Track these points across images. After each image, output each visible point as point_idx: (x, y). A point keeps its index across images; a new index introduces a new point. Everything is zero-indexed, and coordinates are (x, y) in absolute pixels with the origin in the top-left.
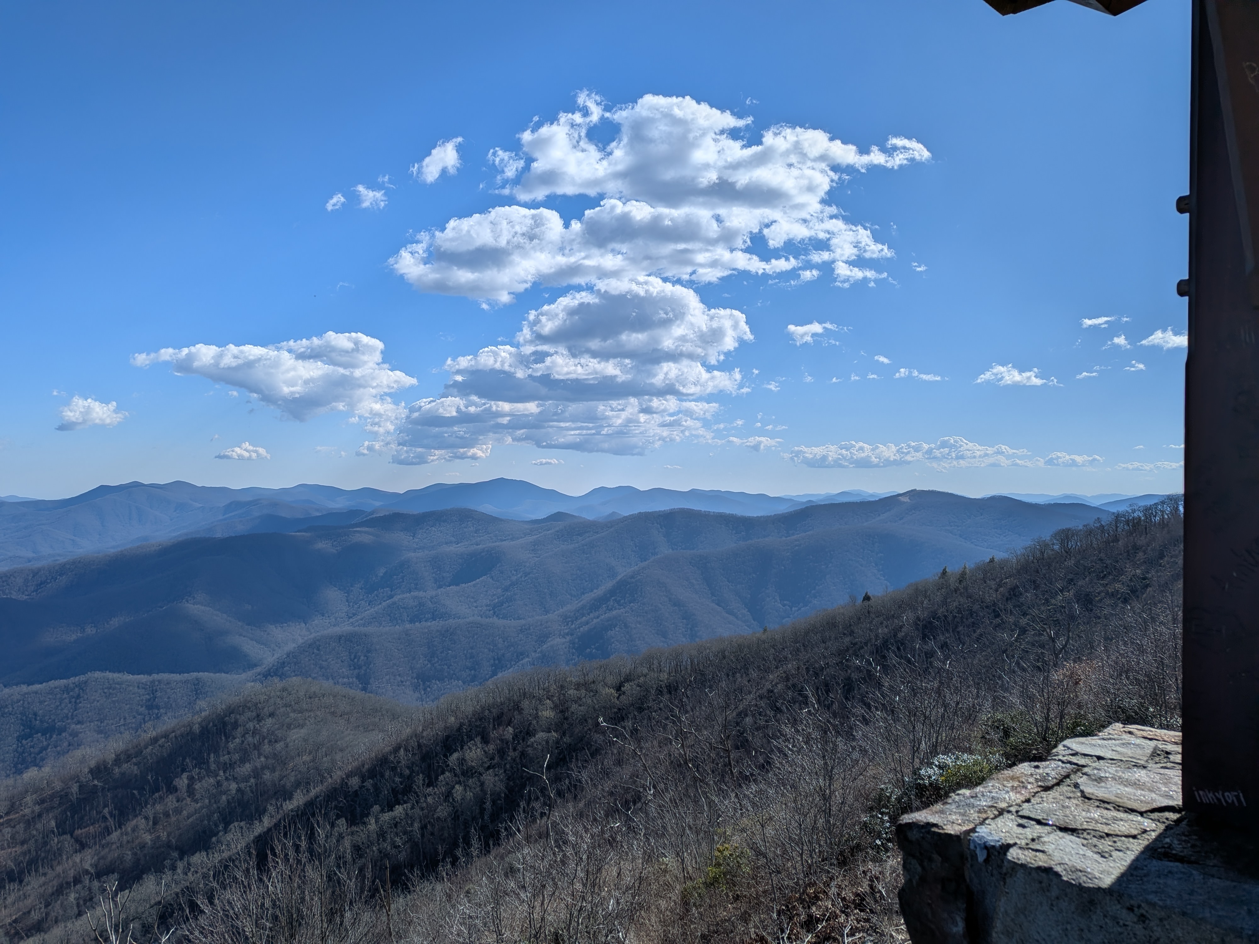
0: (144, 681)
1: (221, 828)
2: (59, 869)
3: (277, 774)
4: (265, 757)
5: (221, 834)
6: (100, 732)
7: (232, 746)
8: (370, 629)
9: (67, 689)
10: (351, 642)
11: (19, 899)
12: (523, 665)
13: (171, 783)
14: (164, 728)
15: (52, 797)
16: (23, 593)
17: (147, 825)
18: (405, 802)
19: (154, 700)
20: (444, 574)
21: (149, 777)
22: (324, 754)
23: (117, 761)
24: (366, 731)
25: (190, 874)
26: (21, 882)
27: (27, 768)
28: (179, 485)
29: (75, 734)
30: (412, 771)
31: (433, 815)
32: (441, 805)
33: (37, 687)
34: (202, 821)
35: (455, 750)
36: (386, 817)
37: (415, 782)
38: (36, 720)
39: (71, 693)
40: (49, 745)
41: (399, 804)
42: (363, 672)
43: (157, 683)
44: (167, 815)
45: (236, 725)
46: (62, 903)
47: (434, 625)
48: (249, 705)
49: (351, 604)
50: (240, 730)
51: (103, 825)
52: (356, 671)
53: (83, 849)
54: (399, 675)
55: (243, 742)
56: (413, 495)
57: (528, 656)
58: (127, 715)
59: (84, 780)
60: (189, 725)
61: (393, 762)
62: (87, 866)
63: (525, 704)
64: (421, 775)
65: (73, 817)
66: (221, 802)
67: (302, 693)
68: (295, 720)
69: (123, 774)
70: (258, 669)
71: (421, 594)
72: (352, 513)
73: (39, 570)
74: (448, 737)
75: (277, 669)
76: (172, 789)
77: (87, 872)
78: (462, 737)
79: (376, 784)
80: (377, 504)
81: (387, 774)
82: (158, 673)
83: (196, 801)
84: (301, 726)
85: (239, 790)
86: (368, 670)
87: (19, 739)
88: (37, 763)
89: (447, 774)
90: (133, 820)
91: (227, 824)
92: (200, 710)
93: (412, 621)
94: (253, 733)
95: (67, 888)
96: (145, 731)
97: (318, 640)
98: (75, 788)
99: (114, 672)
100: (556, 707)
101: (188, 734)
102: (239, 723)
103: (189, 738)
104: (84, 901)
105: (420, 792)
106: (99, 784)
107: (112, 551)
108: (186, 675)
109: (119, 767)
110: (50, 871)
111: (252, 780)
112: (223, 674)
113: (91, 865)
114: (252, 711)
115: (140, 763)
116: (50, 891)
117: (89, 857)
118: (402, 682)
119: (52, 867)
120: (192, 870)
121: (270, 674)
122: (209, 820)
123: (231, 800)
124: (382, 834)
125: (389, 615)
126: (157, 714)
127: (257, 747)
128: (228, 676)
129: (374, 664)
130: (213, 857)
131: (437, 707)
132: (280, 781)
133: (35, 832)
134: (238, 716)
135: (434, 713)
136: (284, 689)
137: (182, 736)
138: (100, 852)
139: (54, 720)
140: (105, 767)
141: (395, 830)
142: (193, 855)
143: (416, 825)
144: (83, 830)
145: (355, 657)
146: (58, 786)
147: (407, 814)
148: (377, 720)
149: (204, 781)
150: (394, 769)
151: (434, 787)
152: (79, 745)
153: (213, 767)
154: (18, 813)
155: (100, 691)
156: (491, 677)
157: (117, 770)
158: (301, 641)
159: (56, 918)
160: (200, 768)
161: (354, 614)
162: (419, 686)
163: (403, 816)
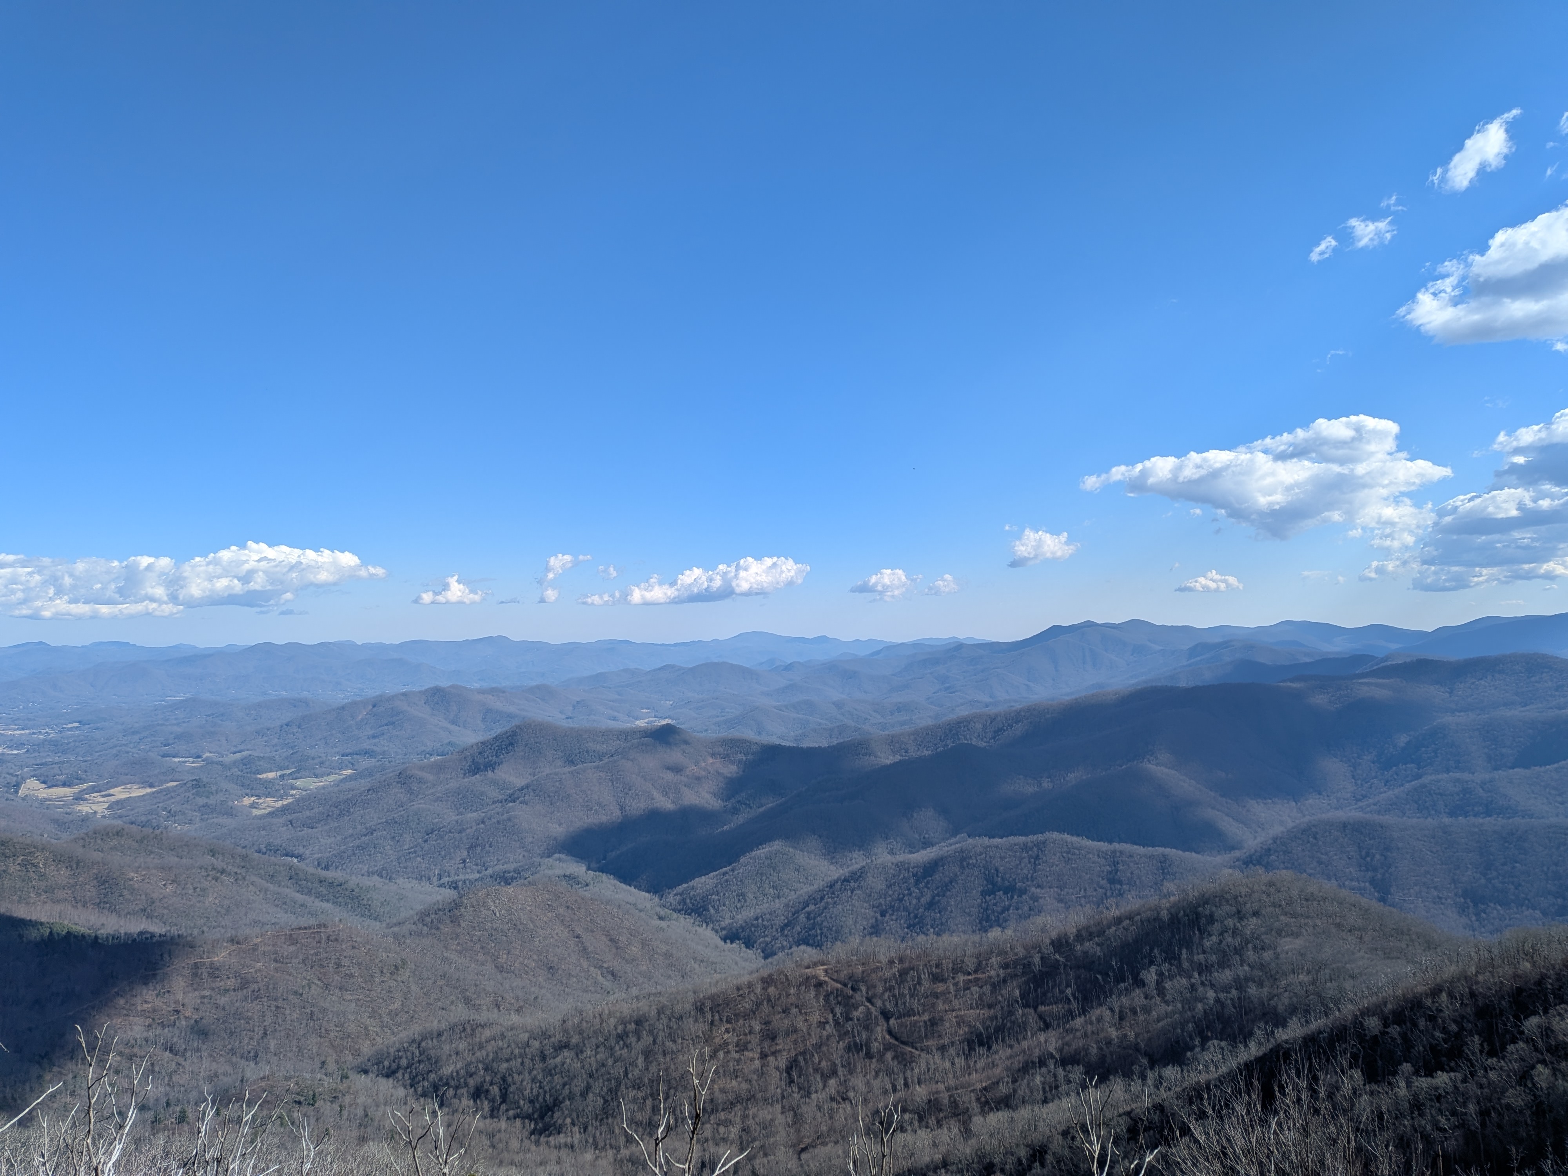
0: (1104, 849)
1: (1197, 1043)
2: (1024, 1044)
3: (1266, 990)
4: (1249, 965)
5: (1197, 1050)
6: (1060, 901)
7: (1208, 944)
8: (1388, 819)
9: (1025, 848)
10: (1362, 833)
11: (987, 1067)
13: (1138, 974)
14: (1128, 908)
15: (1016, 963)
16: (982, 740)
17: (1113, 1018)
18: (1452, 1070)
19: (1116, 873)
20: (1504, 750)
21: (1114, 963)
22: (1327, 977)
23: (1079, 937)
24: (1388, 958)
25: (1162, 1089)
26: (989, 1048)
27: (991, 927)
28: (1135, 624)
29: (1035, 899)
30: (1462, 1029)
31: (1499, 1099)
32: (1512, 1087)
33: (997, 841)
34: (1174, 1029)
35: (1535, 1013)
36: (1423, 1082)
37: (1467, 1044)
38: (997, 876)
39: (1030, 853)
40: (1010, 906)
41: (1443, 1070)
42: (1379, 876)
43: (1118, 854)
44: (1134, 1012)
45: (1211, 919)
46: (1028, 1084)
47: (1491, 823)
48: (1227, 896)
49: (1359, 782)
50: (1217, 926)
51: (1066, 1006)
52: (1370, 874)
53: (1047, 1029)
54: (1435, 888)
55: (1221, 941)
56: (1446, 634)
58: (1087, 886)
59: (1046, 952)
60: (1156, 909)
61: (1430, 1009)
62: (1051, 1049)
64: (1476, 1037)
65: (1036, 990)
66: (1197, 1010)
67: (1295, 893)
68: (1286, 925)
69: (1085, 953)
70: (1237, 854)
71: (1466, 776)
72: (1356, 659)
73: (996, 716)
74: (1520, 990)
75: (1261, 857)
76: (1140, 983)
77: (1052, 1056)
78: (1546, 996)
79: (1406, 1034)
80: (1394, 646)
81: (1422, 1023)
82: (1119, 843)
83: (1167, 1003)
84: (1297, 935)
85: (1218, 1000)
86: (1387, 875)
87: (984, 893)
88: (1001, 924)
89: (1521, 1044)
90: (1097, 1008)
91: (1205, 1040)
92: (1169, 894)
93: (1452, 814)
94: (1233, 932)
95: (1032, 1068)
96: (1107, 908)
97: (1314, 826)
98: (1037, 959)
99: (1072, 835)
101: (1155, 919)
102: (1216, 918)
103: (1157, 925)
104: (1050, 1087)
105: (1477, 1061)
106: (1061, 959)
107: (1067, 698)
108: (1150, 848)
109: (1081, 945)
110: (1016, 1045)
111: (1234, 992)
112: (1193, 854)
113: (1056, 1049)
114: (1231, 905)
115: (1103, 944)
116: (1016, 1066)
117: (1053, 1039)
118: (1440, 898)
119: (1017, 1039)
120: (1165, 1084)
121: (1251, 862)
122: (1183, 1030)
123: (1208, 1011)
124: (1417, 1106)
125: (1416, 802)
126: (1120, 890)
127: (1238, 951)
128: (1200, 856)
129: (1396, 867)
130: (1189, 1076)
131: (1500, 943)
132: (1270, 1000)
133: (1000, 998)
134: (1214, 909)
135: (1495, 951)
136: (1271, 884)
137: (1149, 921)
138: (1064, 1038)
139: (1015, 880)
140: (1067, 942)
141: (1438, 1105)
142: (1165, 1066)
143: (1472, 1108)
144: (1047, 1008)
145: (1367, 855)
146: (1021, 953)
147: (1456, 1087)
148: (1404, 946)
149: (1175, 981)
150: (1432, 1018)
151: (1499, 1058)
152: (1040, 912)
153: (1186, 965)
154: (984, 973)
155: (1058, 855)
157: (1078, 947)
158: (1290, 824)
159: (1023, 1097)
160: (1171, 964)
161: (1364, 797)
162: (1468, 908)
163: (1450, 1089)
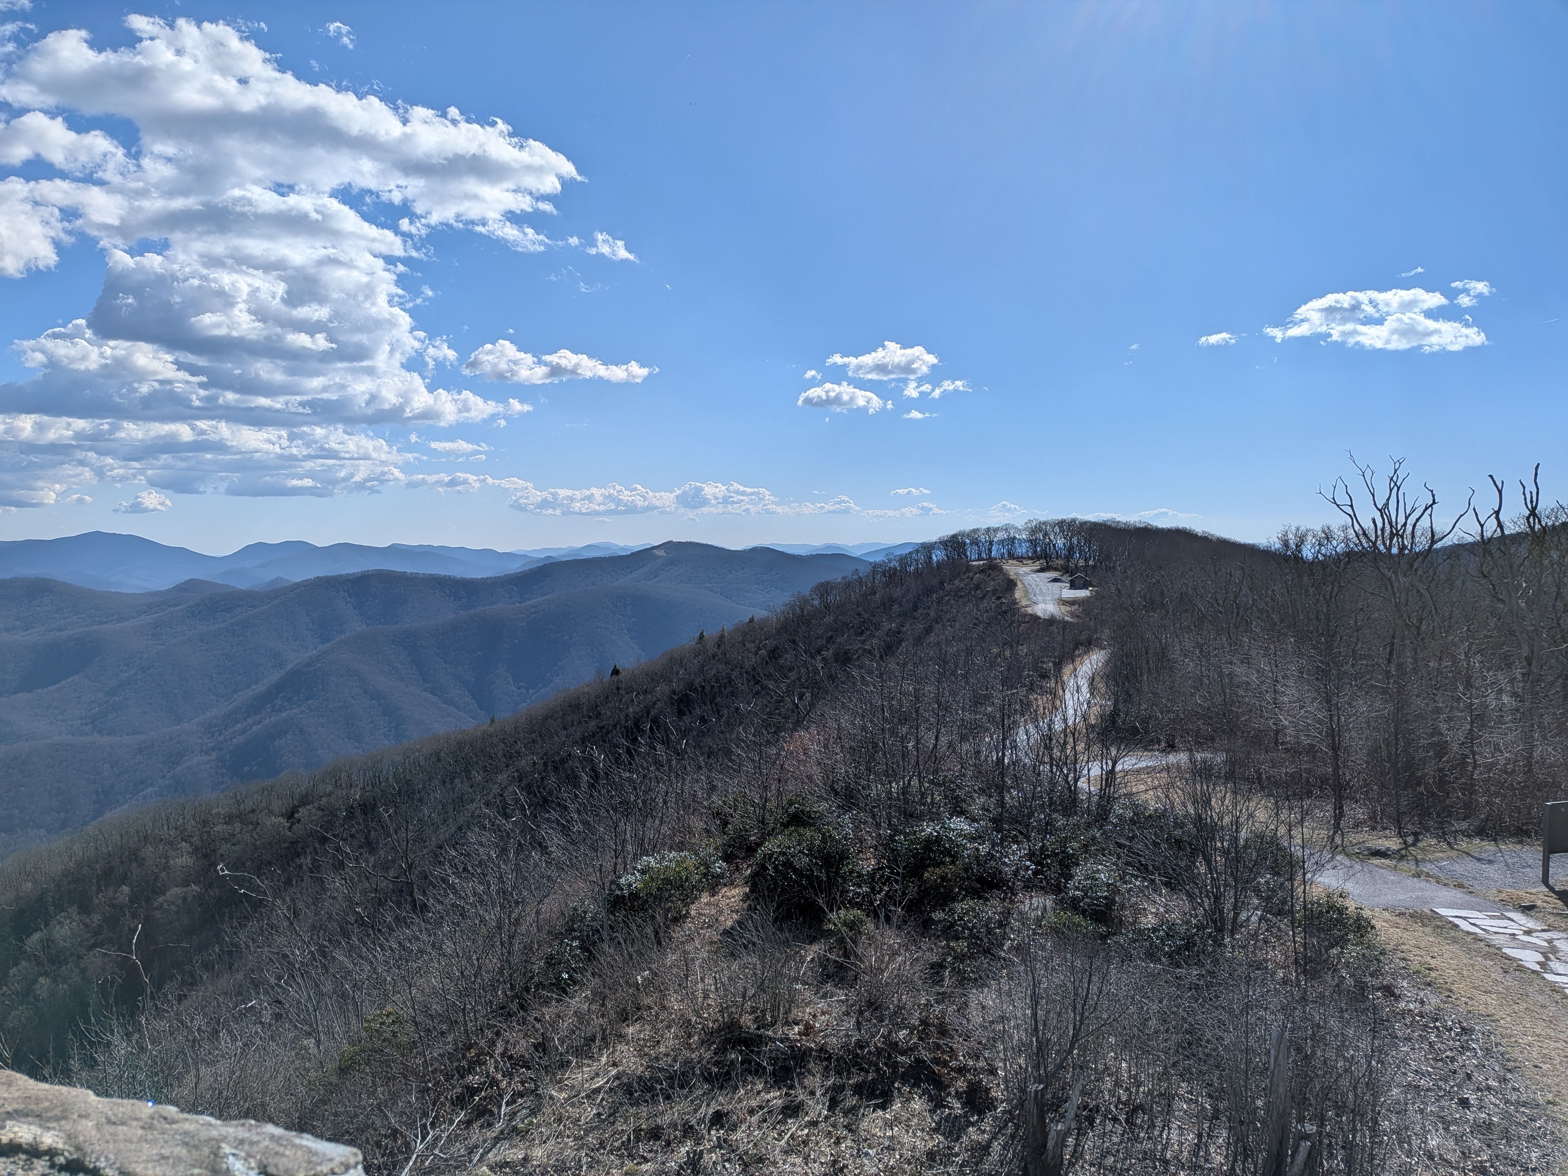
12: (144, 798)
20: (7, 677)
35: (36, 929)
57: (152, 785)
63: (148, 851)
74: (22, 911)
78: (47, 909)
100: (196, 849)
156: (94, 818)
